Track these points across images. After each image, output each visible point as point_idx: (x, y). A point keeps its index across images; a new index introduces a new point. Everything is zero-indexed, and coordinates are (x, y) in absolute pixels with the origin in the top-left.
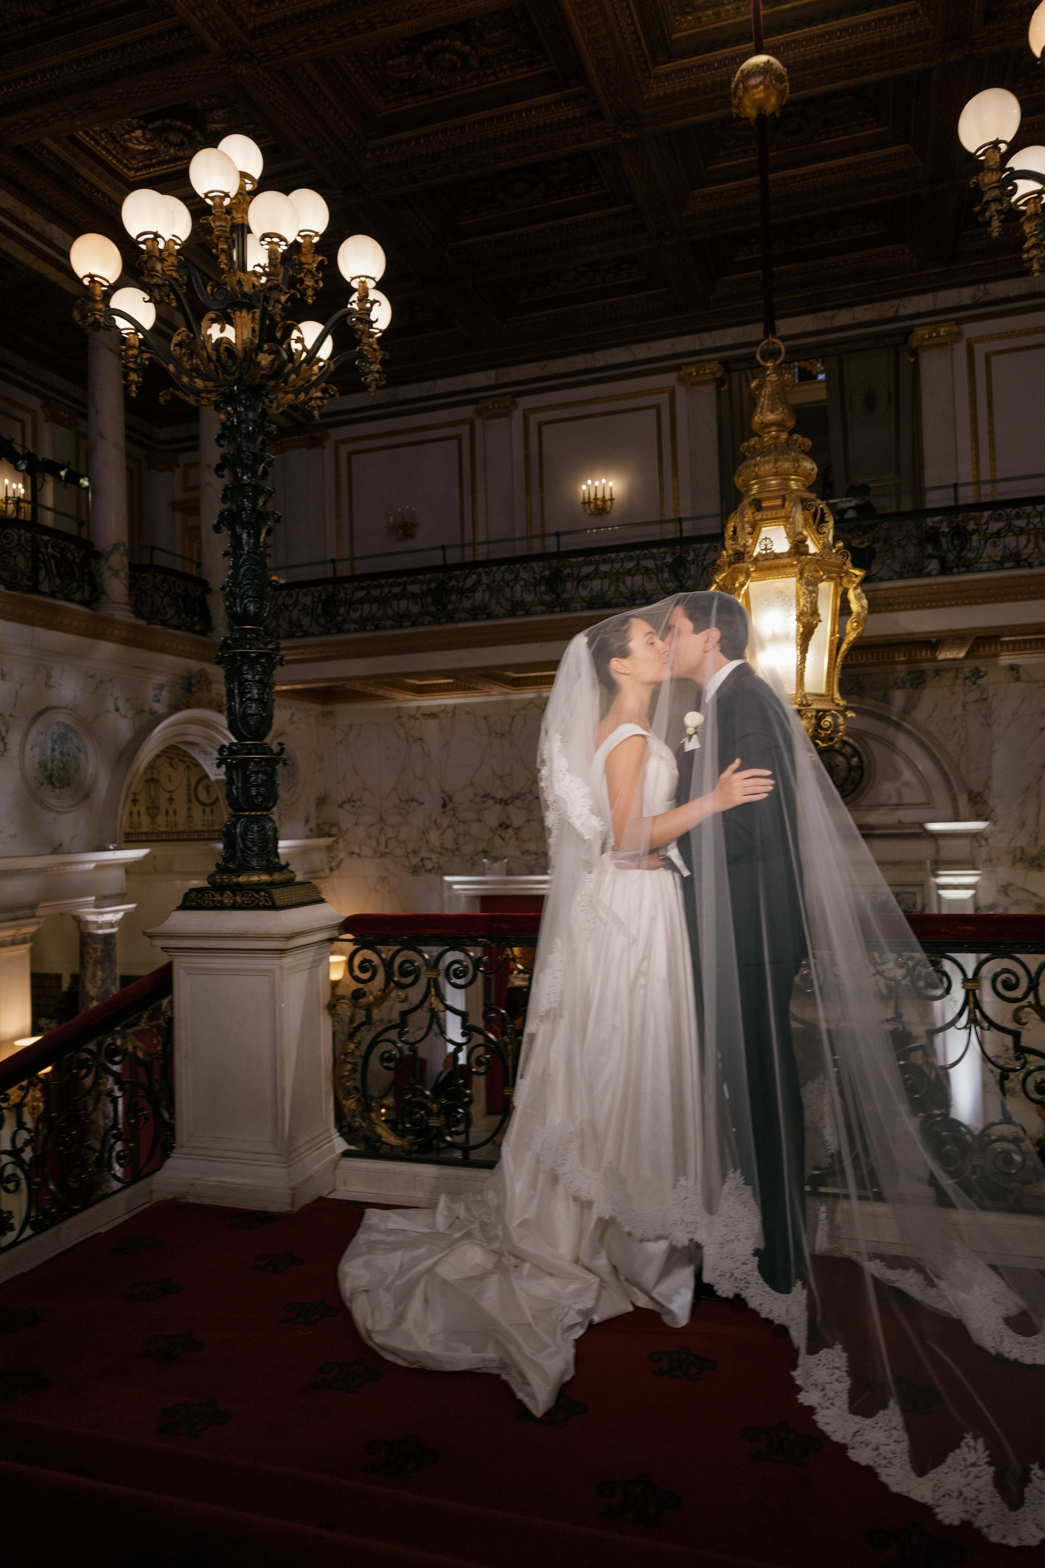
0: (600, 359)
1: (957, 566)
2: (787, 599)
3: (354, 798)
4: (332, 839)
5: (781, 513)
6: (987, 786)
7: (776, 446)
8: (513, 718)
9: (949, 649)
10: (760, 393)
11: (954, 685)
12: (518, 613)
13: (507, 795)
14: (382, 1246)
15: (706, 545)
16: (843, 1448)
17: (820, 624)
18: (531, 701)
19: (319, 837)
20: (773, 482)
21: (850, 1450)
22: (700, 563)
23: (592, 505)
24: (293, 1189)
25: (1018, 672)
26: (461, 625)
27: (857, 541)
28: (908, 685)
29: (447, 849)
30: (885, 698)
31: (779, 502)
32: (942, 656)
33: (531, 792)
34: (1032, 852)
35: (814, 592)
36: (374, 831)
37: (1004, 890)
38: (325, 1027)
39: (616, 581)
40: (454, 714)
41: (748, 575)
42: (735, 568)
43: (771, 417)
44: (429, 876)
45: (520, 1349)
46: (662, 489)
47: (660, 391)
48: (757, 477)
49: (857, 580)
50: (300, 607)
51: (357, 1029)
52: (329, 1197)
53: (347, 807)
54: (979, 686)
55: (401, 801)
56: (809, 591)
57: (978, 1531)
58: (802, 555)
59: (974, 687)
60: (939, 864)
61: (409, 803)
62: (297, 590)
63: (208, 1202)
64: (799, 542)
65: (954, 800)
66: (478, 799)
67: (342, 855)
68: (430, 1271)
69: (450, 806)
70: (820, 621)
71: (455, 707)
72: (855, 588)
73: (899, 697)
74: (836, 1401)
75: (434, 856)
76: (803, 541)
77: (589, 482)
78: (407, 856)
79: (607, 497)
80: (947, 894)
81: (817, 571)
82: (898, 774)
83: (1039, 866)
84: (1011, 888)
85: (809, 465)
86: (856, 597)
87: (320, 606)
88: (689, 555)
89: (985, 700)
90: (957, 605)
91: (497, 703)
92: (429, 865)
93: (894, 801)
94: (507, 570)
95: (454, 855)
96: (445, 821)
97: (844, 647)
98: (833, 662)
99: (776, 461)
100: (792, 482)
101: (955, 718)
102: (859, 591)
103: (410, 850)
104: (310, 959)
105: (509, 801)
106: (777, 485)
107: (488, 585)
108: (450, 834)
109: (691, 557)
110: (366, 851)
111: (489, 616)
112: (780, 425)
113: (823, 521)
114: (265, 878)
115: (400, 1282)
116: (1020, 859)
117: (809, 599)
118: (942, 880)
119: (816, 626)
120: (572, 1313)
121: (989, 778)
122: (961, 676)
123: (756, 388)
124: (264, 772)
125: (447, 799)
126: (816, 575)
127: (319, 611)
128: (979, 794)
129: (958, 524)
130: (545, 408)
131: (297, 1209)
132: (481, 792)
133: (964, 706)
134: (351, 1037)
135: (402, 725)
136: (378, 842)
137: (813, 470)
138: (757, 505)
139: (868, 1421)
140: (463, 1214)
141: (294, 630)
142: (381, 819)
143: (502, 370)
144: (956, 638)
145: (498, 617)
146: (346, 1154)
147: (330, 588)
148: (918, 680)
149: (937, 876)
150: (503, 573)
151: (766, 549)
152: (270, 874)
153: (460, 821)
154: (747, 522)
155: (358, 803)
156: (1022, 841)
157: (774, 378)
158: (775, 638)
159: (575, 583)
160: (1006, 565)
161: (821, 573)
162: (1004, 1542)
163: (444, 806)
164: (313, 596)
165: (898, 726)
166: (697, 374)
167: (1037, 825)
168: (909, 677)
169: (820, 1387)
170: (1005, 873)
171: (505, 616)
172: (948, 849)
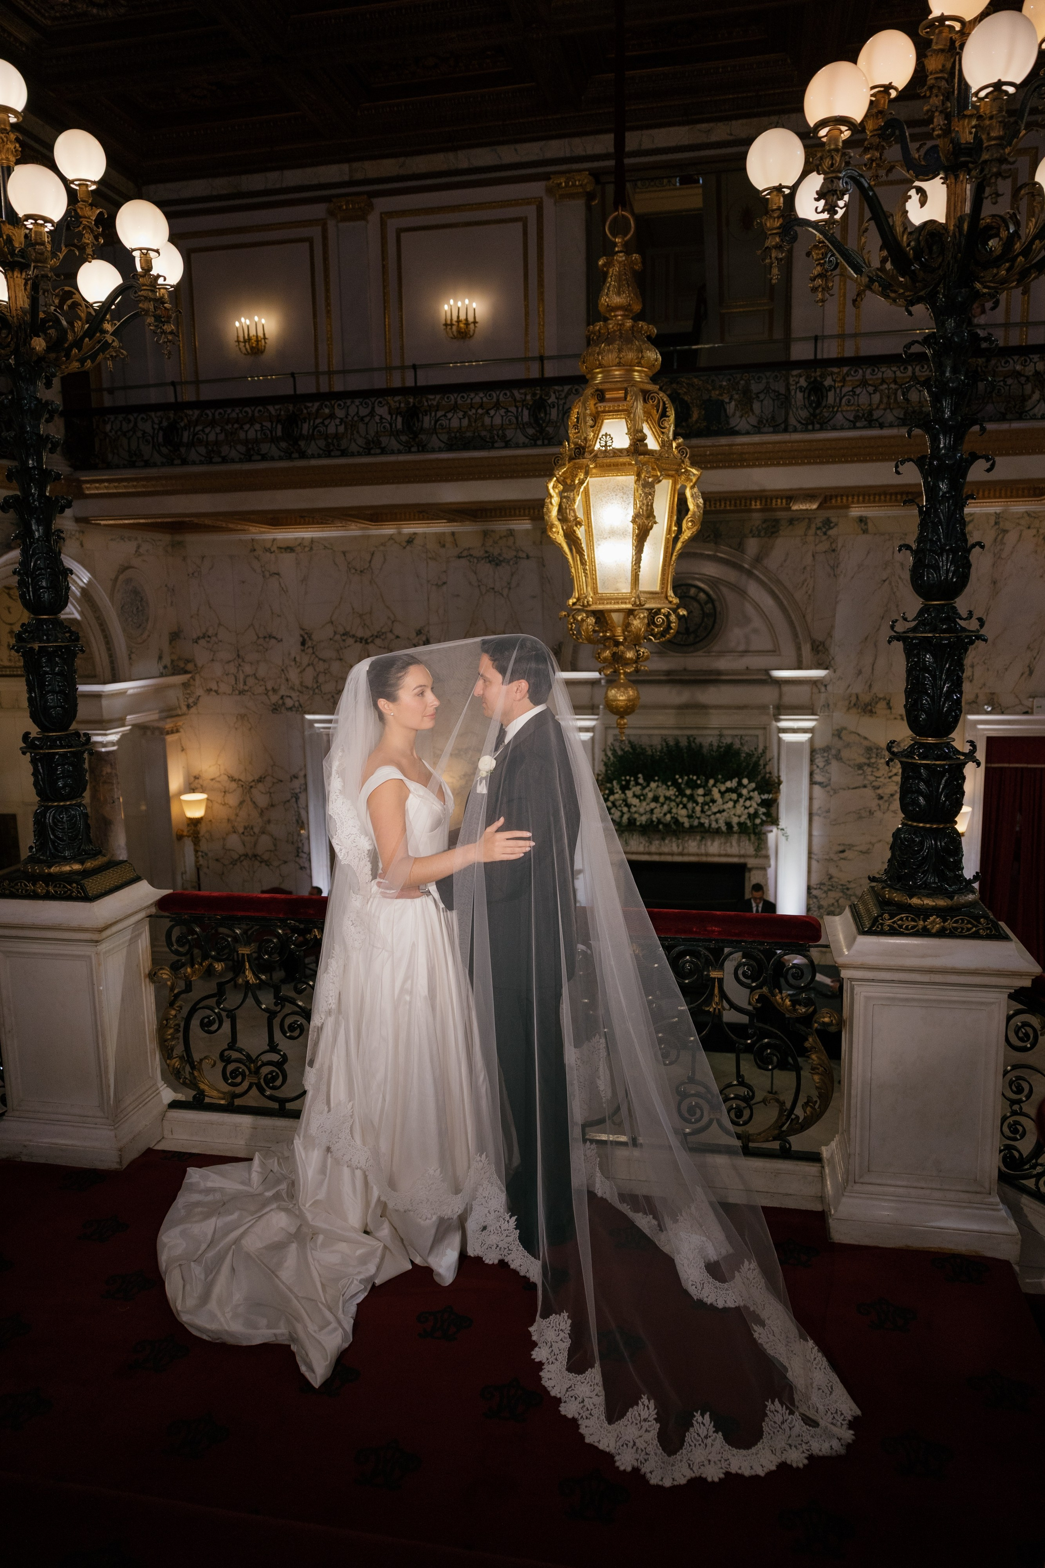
0: (464, 159)
1: (813, 424)
2: (625, 496)
3: (210, 633)
4: (189, 676)
5: (623, 406)
6: (830, 635)
7: (621, 333)
8: (373, 554)
9: (802, 503)
10: (608, 270)
11: (806, 535)
12: (372, 452)
13: (367, 634)
14: (200, 1209)
15: (567, 388)
16: (558, 1401)
17: (655, 525)
18: (391, 537)
19: (173, 674)
20: (617, 373)
21: (562, 1405)
22: (561, 408)
23: (454, 328)
24: (120, 1150)
25: (866, 524)
26: (313, 462)
27: (717, 392)
28: (762, 534)
29: (307, 688)
30: (740, 547)
31: (623, 395)
32: (795, 507)
33: (391, 631)
34: (866, 698)
35: (650, 494)
36: (232, 668)
37: (838, 734)
38: (148, 996)
39: (475, 422)
40: (311, 549)
41: (587, 474)
42: (575, 463)
43: (617, 300)
44: (289, 714)
45: (305, 1327)
46: (527, 314)
47: (527, 202)
48: (600, 366)
49: (694, 480)
50: (139, 434)
51: (176, 996)
52: (156, 1148)
53: (202, 642)
54: (830, 536)
55: (258, 637)
56: (645, 493)
57: (644, 1476)
58: (640, 454)
59: (824, 538)
60: (781, 709)
61: (267, 640)
62: (135, 415)
63: (42, 1161)
64: (639, 441)
65: (799, 649)
66: (338, 637)
67: (199, 692)
68: (237, 1241)
69: (309, 643)
70: (655, 523)
71: (312, 540)
72: (692, 487)
73: (752, 545)
74: (559, 1357)
75: (294, 695)
76: (644, 438)
77: (452, 302)
78: (266, 694)
79: (471, 319)
80: (787, 737)
81: (653, 469)
82: (747, 620)
83: (871, 711)
84: (844, 732)
85: (653, 356)
86: (692, 496)
87: (161, 434)
88: (550, 397)
89: (834, 550)
90: (809, 463)
91: (355, 537)
92: (289, 703)
93: (742, 648)
94: (361, 404)
95: (314, 694)
96: (305, 660)
97: (679, 545)
98: (668, 559)
99: (620, 350)
100: (636, 374)
101: (805, 568)
102: (696, 490)
103: (269, 688)
104: (129, 937)
105: (369, 641)
106: (621, 376)
107: (342, 419)
108: (310, 673)
109: (553, 399)
110: (224, 688)
111: (344, 453)
112: (625, 308)
113: (664, 415)
114: (77, 867)
115: (210, 1254)
116: (855, 705)
117: (645, 502)
118: (783, 724)
119: (651, 528)
120: (355, 1282)
121: (833, 627)
122: (813, 526)
123: (604, 265)
124: (70, 764)
125: (306, 636)
126: (653, 473)
127: (161, 439)
128: (823, 643)
129: (815, 378)
130: (403, 213)
131: (124, 1167)
132: (341, 630)
133: (813, 556)
134: (172, 1004)
135: (257, 558)
136: (236, 677)
137: (656, 360)
138: (600, 396)
139: (579, 1377)
140: (276, 1168)
141: (134, 459)
142: (238, 656)
143: (355, 165)
144: (808, 495)
145: (353, 455)
146: (175, 1105)
147: (171, 414)
148: (771, 529)
149: (779, 720)
150: (357, 406)
151: (606, 446)
152: (82, 863)
153: (320, 659)
154: (591, 415)
155: (214, 638)
156: (858, 688)
157: (621, 257)
158: (613, 533)
159: (433, 422)
160: (858, 424)
161: (659, 474)
162: (660, 1483)
163: (303, 643)
164: (153, 422)
165: (750, 574)
166: (566, 186)
167: (872, 672)
168: (764, 526)
169: (549, 1344)
170: (841, 717)
171: (359, 454)
172: (791, 695)
